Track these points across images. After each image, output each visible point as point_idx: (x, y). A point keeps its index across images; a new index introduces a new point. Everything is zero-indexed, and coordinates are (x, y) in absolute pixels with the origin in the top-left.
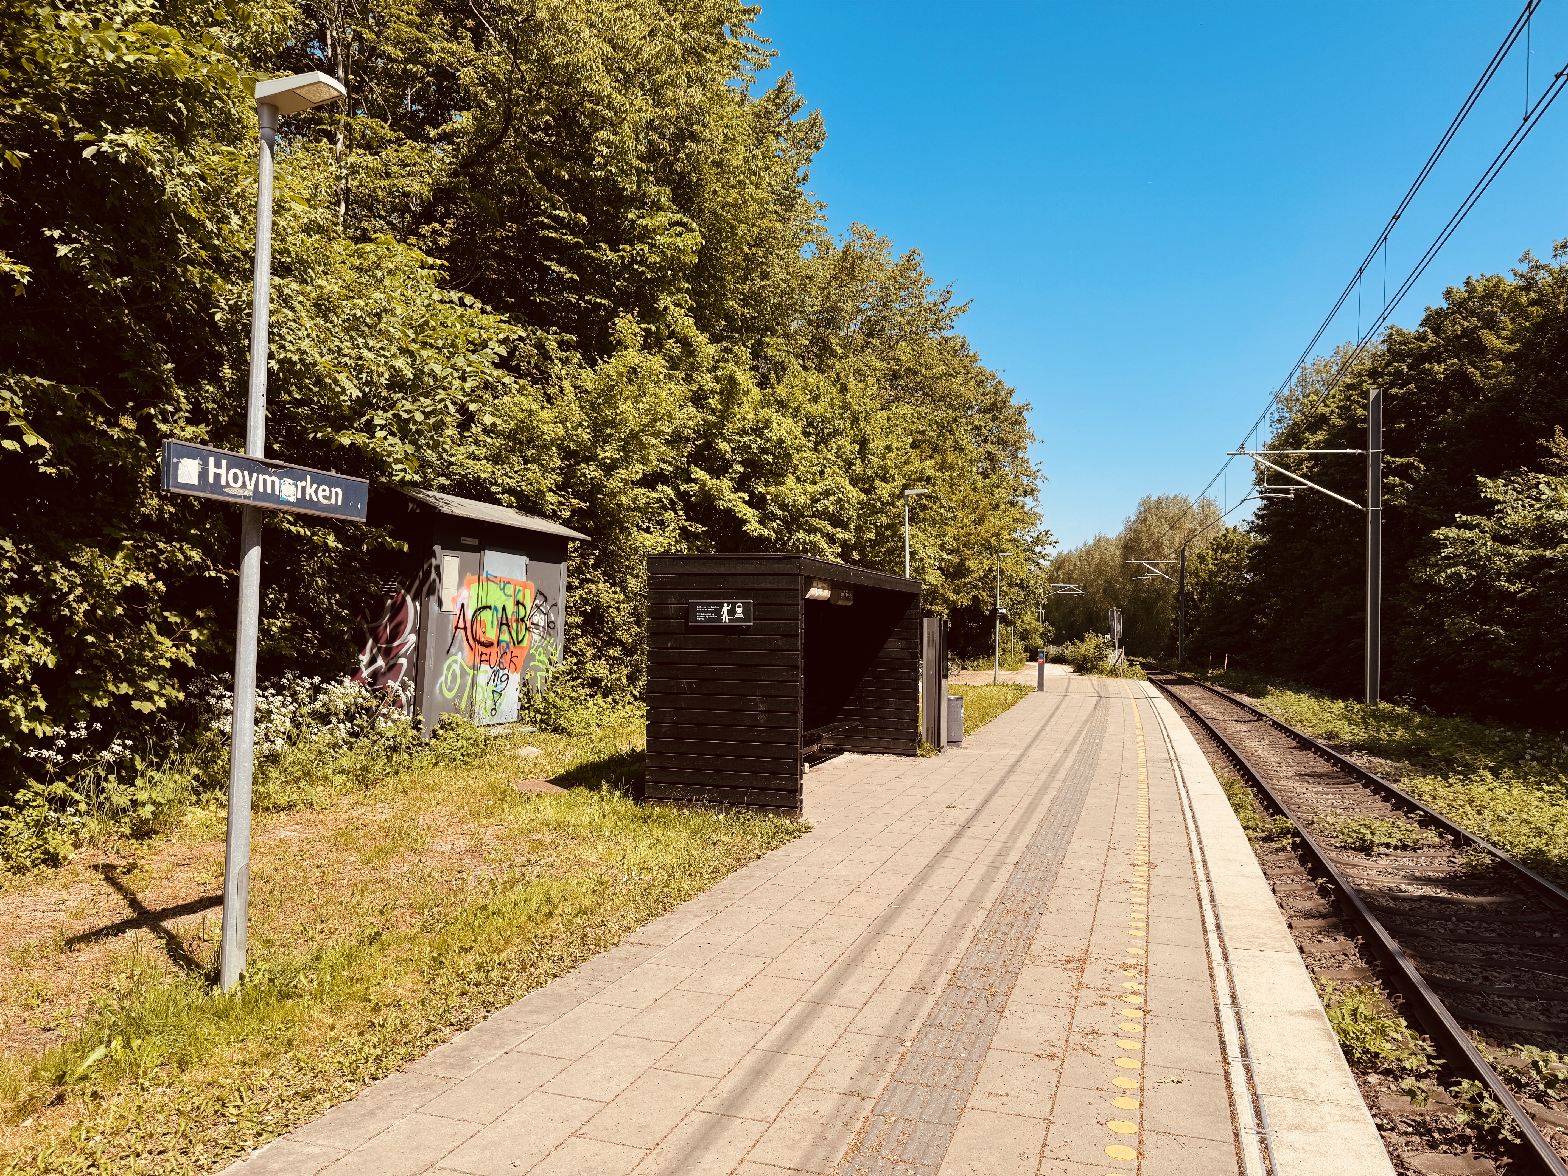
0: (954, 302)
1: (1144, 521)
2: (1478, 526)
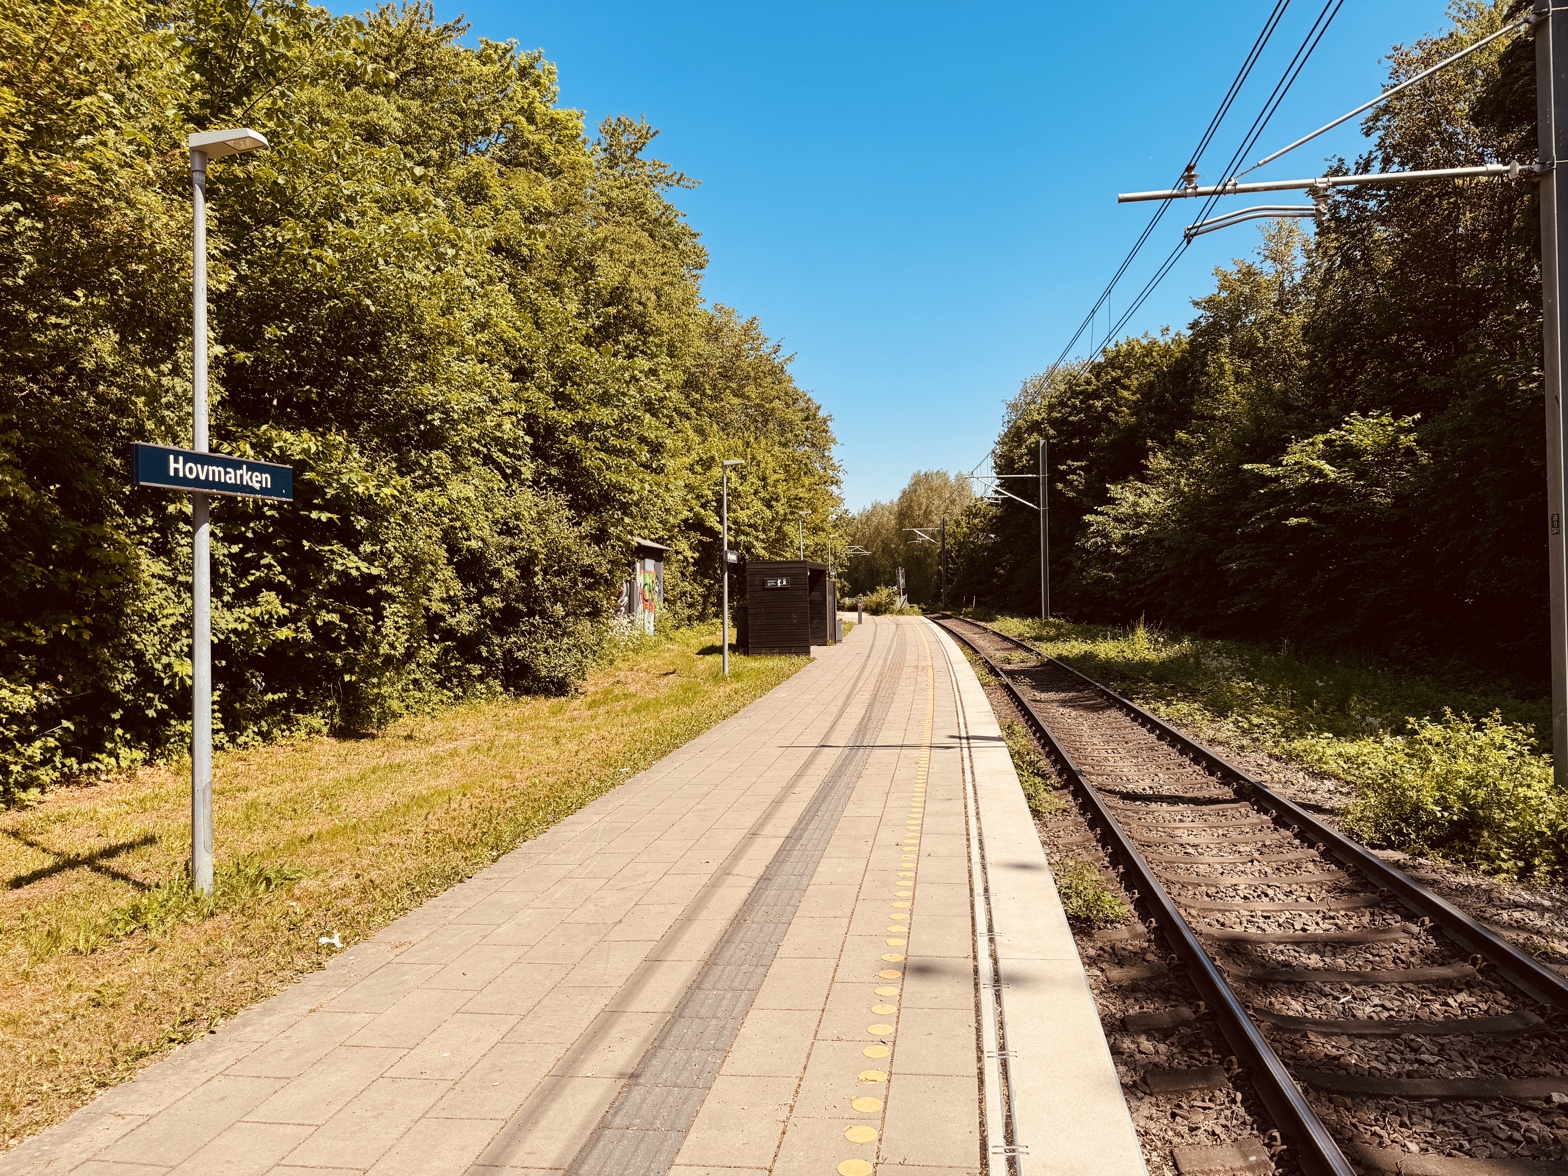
1: (915, 491)
2: (1107, 514)
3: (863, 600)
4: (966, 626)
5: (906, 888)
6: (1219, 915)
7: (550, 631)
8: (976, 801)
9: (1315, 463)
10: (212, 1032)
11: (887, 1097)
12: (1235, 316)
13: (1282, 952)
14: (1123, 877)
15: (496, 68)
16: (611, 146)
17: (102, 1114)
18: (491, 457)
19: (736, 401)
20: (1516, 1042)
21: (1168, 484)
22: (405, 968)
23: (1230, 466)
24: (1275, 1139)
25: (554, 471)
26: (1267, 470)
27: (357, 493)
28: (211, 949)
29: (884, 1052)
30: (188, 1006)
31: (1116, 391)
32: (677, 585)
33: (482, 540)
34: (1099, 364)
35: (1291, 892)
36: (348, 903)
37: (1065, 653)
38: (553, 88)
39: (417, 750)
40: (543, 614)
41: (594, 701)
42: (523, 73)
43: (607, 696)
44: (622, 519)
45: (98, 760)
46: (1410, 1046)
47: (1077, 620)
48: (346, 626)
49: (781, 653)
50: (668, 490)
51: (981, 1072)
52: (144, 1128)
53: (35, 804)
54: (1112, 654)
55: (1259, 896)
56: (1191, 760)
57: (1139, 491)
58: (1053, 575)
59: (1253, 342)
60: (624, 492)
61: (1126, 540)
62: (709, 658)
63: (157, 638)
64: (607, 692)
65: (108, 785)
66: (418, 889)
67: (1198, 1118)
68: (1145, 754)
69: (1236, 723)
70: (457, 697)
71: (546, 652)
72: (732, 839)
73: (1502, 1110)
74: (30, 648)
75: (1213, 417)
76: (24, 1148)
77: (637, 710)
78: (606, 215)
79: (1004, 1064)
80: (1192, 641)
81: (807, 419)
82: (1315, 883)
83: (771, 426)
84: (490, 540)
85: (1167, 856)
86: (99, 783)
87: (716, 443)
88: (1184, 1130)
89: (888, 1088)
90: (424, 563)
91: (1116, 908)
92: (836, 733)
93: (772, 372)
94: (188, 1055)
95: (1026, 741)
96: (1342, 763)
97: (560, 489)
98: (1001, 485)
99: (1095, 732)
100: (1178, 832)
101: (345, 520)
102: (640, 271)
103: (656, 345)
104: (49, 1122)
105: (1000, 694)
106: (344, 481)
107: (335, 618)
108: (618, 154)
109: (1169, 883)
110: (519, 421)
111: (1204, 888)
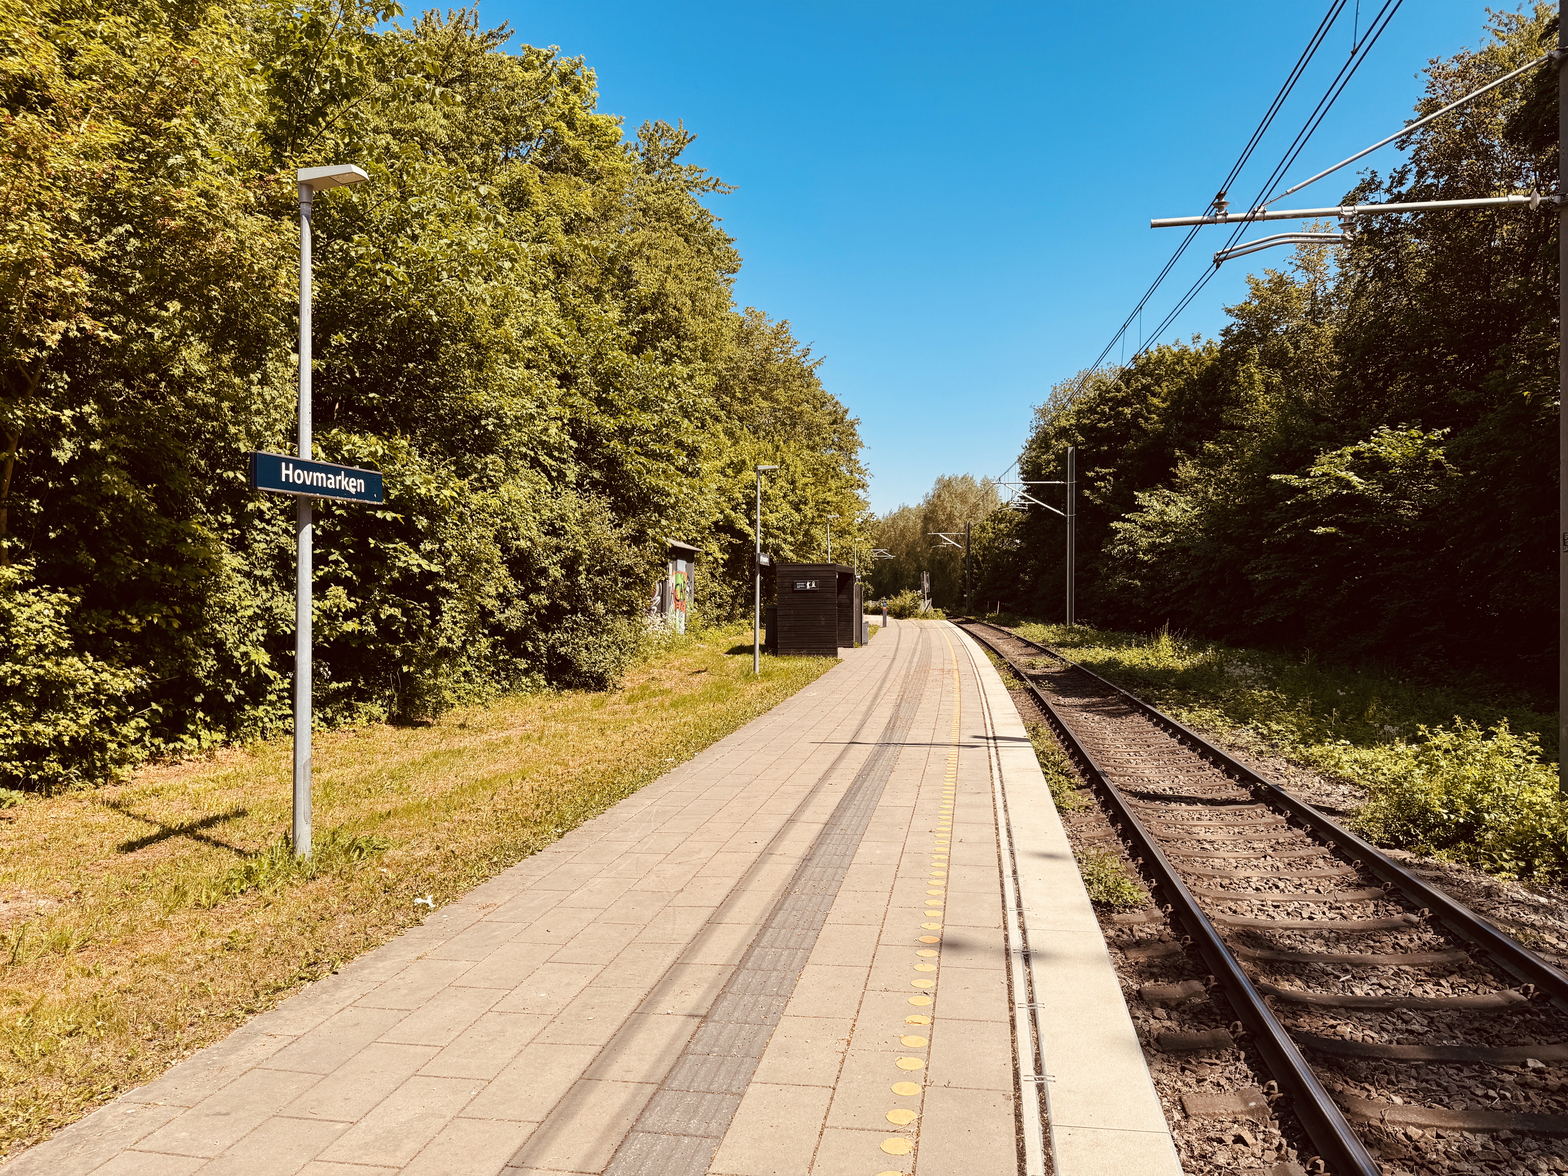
0: (813, 357)
1: (939, 496)
2: (1134, 521)
3: (886, 603)
4: (990, 631)
5: (940, 869)
6: (1231, 904)
7: (591, 629)
8: (1004, 795)
9: (1343, 474)
10: (336, 973)
11: (931, 1036)
12: (1266, 325)
13: (1289, 937)
14: (1142, 868)
15: (538, 74)
16: (649, 151)
17: (256, 1034)
18: (538, 460)
19: (765, 404)
20: (1500, 1017)
21: (1196, 492)
22: (494, 925)
23: (1259, 476)
24: (1272, 1088)
25: (596, 474)
26: (1294, 480)
27: (419, 495)
28: (321, 905)
29: (928, 1001)
30: (311, 951)
31: (1145, 397)
32: (707, 585)
33: (530, 540)
34: (1129, 371)
35: (1300, 885)
36: (434, 870)
37: (1089, 659)
38: (593, 94)
39: (472, 739)
40: (585, 611)
41: (632, 696)
42: (564, 78)
43: (644, 692)
44: (659, 521)
45: (182, 741)
46: (1402, 1019)
47: (1101, 627)
48: (405, 620)
49: (809, 654)
50: (701, 492)
51: (1013, 1020)
52: (294, 1045)
53: (130, 780)
54: (1136, 661)
55: (1270, 888)
56: (1211, 763)
57: (1166, 499)
58: (1079, 581)
59: (1283, 352)
60: (662, 495)
61: (1153, 548)
62: (739, 658)
63: (236, 628)
64: (643, 688)
65: (191, 764)
66: (495, 859)
67: (1205, 1072)
68: (1166, 757)
69: (1256, 729)
70: (504, 690)
71: (587, 648)
72: (776, 823)
73: (1481, 1072)
74: (126, 635)
75: (1242, 427)
76: (197, 1058)
77: (674, 705)
78: (643, 220)
79: (1033, 1014)
80: (1216, 650)
81: (834, 422)
82: (1325, 877)
83: (799, 429)
84: (537, 539)
85: (1184, 850)
86: (183, 762)
87: (748, 447)
88: (1192, 1081)
89: (932, 1029)
90: (479, 561)
91: (1135, 894)
92: (865, 731)
93: (801, 376)
94: (319, 990)
95: (1050, 741)
96: (1357, 769)
97: (604, 492)
98: (1026, 491)
99: (1117, 736)
100: (1194, 830)
101: (408, 519)
102: (676, 276)
103: (691, 350)
104: (213, 1039)
105: (1024, 697)
106: (408, 483)
107: (397, 612)
108: (655, 158)
109: (1184, 874)
110: (564, 425)
111: (1219, 880)
